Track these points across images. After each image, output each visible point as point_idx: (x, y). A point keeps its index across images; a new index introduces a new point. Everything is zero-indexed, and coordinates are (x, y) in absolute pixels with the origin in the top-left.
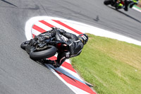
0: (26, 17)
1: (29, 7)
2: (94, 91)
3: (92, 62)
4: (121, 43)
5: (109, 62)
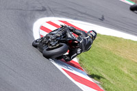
0: (34, 19)
1: (36, 8)
2: (102, 88)
3: (98, 60)
4: (127, 41)
5: (115, 59)
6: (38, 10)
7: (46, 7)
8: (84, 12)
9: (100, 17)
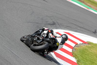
3: (91, 61)
6: (49, 24)
7: (55, 22)
8: (82, 26)
9: (94, 31)
